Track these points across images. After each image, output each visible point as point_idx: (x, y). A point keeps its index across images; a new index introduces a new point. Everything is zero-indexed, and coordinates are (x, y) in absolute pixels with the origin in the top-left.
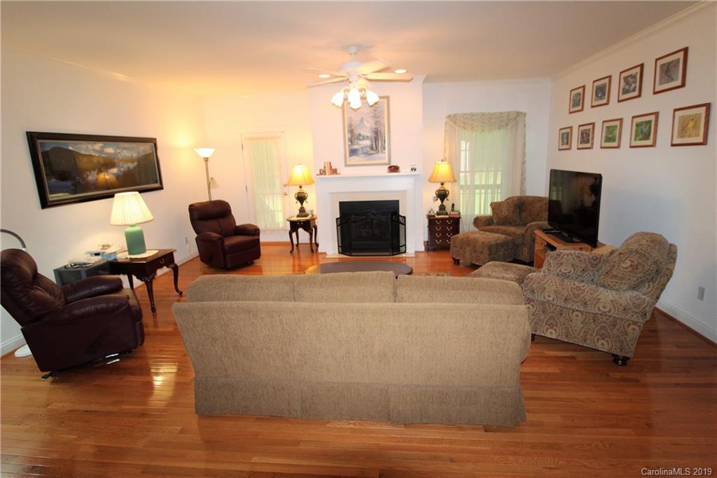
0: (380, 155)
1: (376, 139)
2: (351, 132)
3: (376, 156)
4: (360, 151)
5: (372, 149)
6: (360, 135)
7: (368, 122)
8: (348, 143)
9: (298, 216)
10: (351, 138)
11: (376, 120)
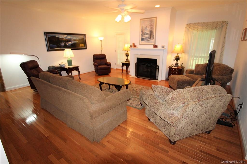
0: (152, 41)
1: (151, 34)
2: (142, 31)
3: (150, 41)
4: (145, 39)
5: (149, 38)
6: (145, 33)
7: (148, 28)
8: (141, 36)
9: (125, 61)
10: (142, 34)
11: (152, 27)
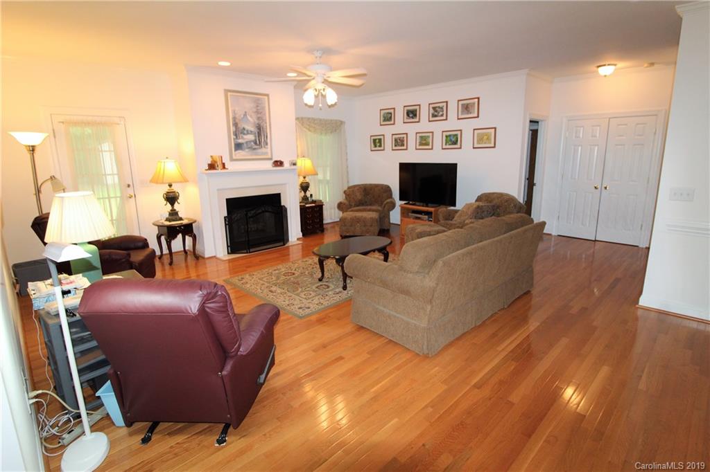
1: (259, 134)
3: (260, 151)
4: (245, 145)
6: (244, 129)
7: (251, 116)
